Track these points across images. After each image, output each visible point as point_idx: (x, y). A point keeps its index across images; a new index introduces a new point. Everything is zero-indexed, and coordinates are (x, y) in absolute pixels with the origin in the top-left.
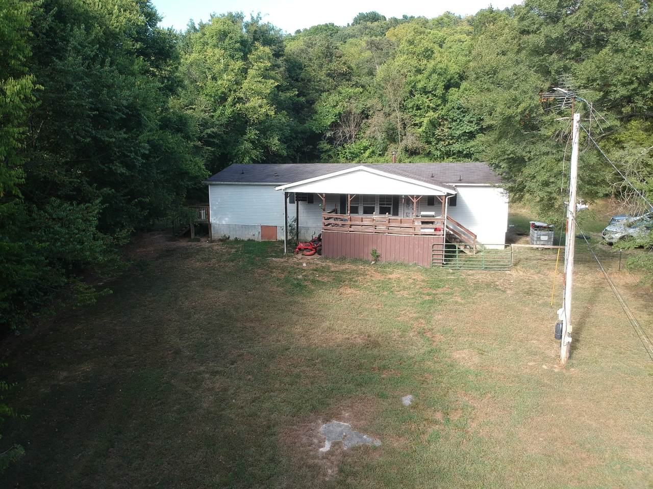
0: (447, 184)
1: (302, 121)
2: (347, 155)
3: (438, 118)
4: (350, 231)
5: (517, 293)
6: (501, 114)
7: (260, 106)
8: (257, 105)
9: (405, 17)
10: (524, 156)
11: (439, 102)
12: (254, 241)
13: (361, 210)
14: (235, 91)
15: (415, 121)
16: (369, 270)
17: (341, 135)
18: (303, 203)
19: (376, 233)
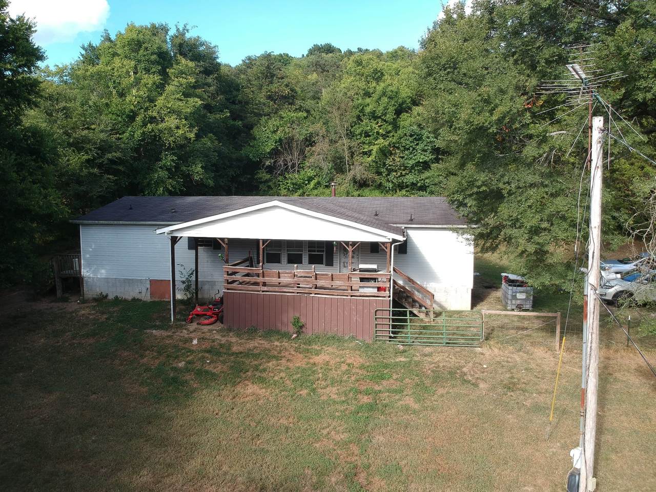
0: (395, 225)
1: (239, 148)
2: (289, 186)
3: (389, 145)
4: (263, 291)
5: (493, 388)
6: (467, 122)
7: (178, 128)
8: (173, 126)
9: (360, 50)
10: (502, 189)
11: (390, 128)
12: (141, 300)
13: (284, 259)
14: (147, 109)
15: (364, 149)
16: (288, 348)
17: (282, 164)
18: (208, 248)
19: (298, 294)
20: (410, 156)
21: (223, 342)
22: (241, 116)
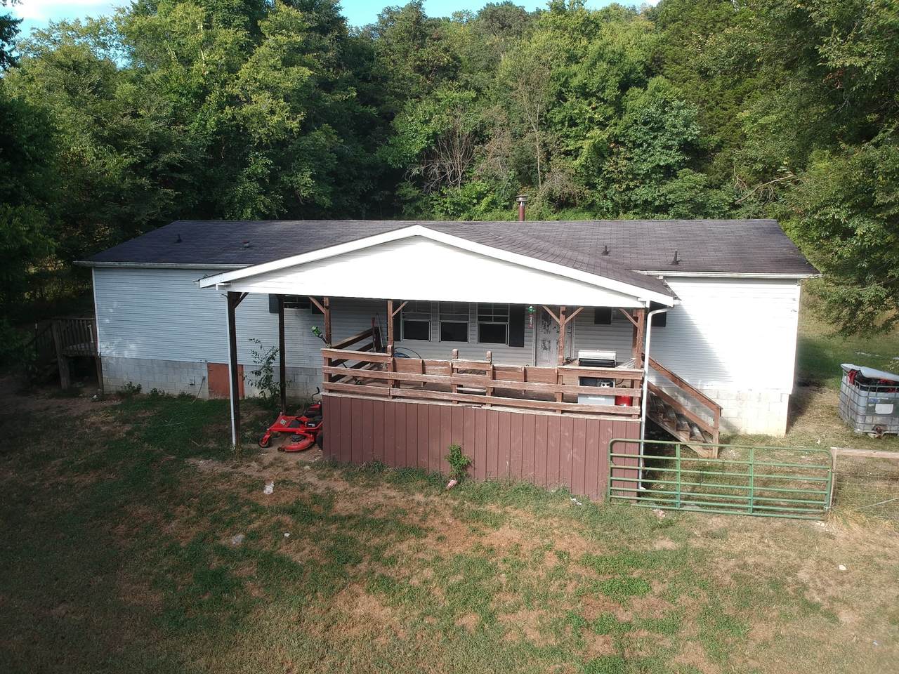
1: (371, 149)
2: (447, 208)
3: (609, 139)
4: (394, 397)
7: (272, 112)
11: (610, 111)
12: (194, 397)
13: (435, 332)
14: (224, 84)
15: (567, 146)
16: (440, 509)
17: (437, 172)
18: (301, 312)
19: (460, 405)
20: (644, 157)
21: (319, 492)
22: (377, 99)
